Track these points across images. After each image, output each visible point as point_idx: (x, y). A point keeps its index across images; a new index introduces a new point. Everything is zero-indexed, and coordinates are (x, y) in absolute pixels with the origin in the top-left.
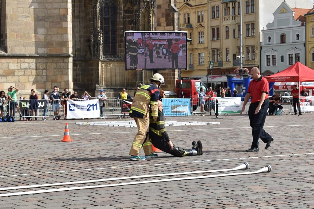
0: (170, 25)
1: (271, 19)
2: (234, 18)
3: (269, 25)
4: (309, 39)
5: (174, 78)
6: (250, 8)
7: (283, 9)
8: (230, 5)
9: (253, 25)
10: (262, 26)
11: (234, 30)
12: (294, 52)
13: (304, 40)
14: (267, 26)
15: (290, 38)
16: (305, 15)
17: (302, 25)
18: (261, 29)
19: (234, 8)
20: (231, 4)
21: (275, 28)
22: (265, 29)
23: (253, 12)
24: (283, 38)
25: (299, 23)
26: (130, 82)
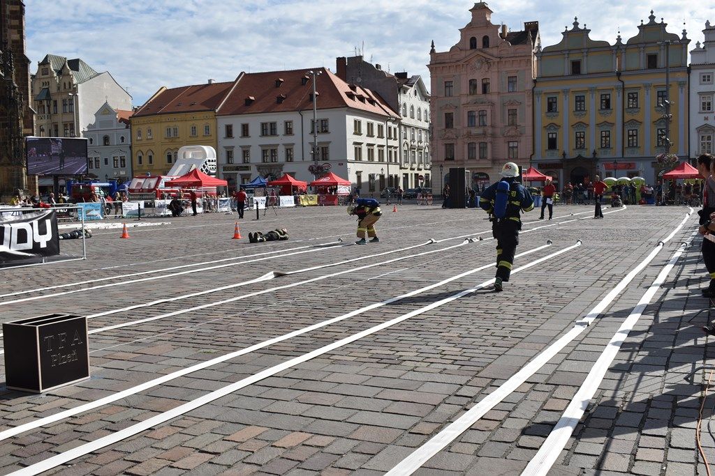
0: (29, 128)
1: (93, 120)
2: (50, 116)
3: (90, 126)
4: (135, 142)
5: (35, 183)
6: (67, 107)
7: (105, 110)
8: (45, 103)
9: (72, 125)
10: (83, 127)
11: (50, 130)
12: (118, 155)
13: (130, 143)
14: (88, 127)
15: (115, 140)
16: (130, 117)
17: (127, 127)
18: (81, 130)
19: (49, 106)
20: (45, 101)
21: (97, 129)
22: (86, 130)
23: (72, 112)
24: (106, 139)
25: (123, 125)
26: (6, 187)
